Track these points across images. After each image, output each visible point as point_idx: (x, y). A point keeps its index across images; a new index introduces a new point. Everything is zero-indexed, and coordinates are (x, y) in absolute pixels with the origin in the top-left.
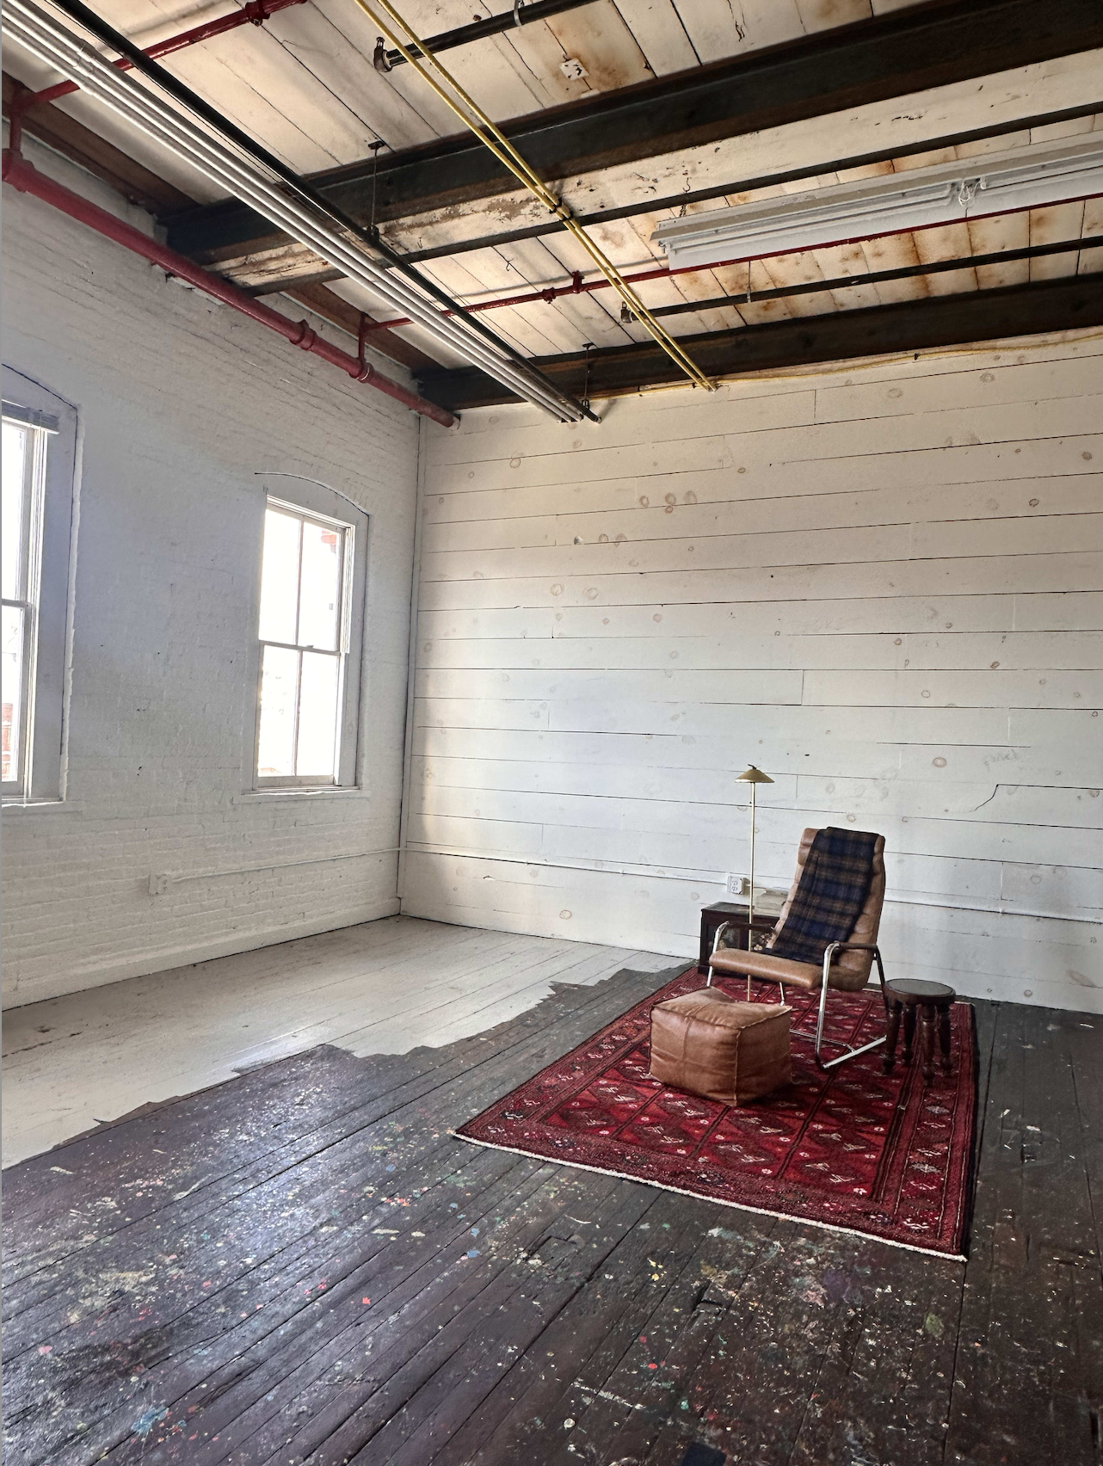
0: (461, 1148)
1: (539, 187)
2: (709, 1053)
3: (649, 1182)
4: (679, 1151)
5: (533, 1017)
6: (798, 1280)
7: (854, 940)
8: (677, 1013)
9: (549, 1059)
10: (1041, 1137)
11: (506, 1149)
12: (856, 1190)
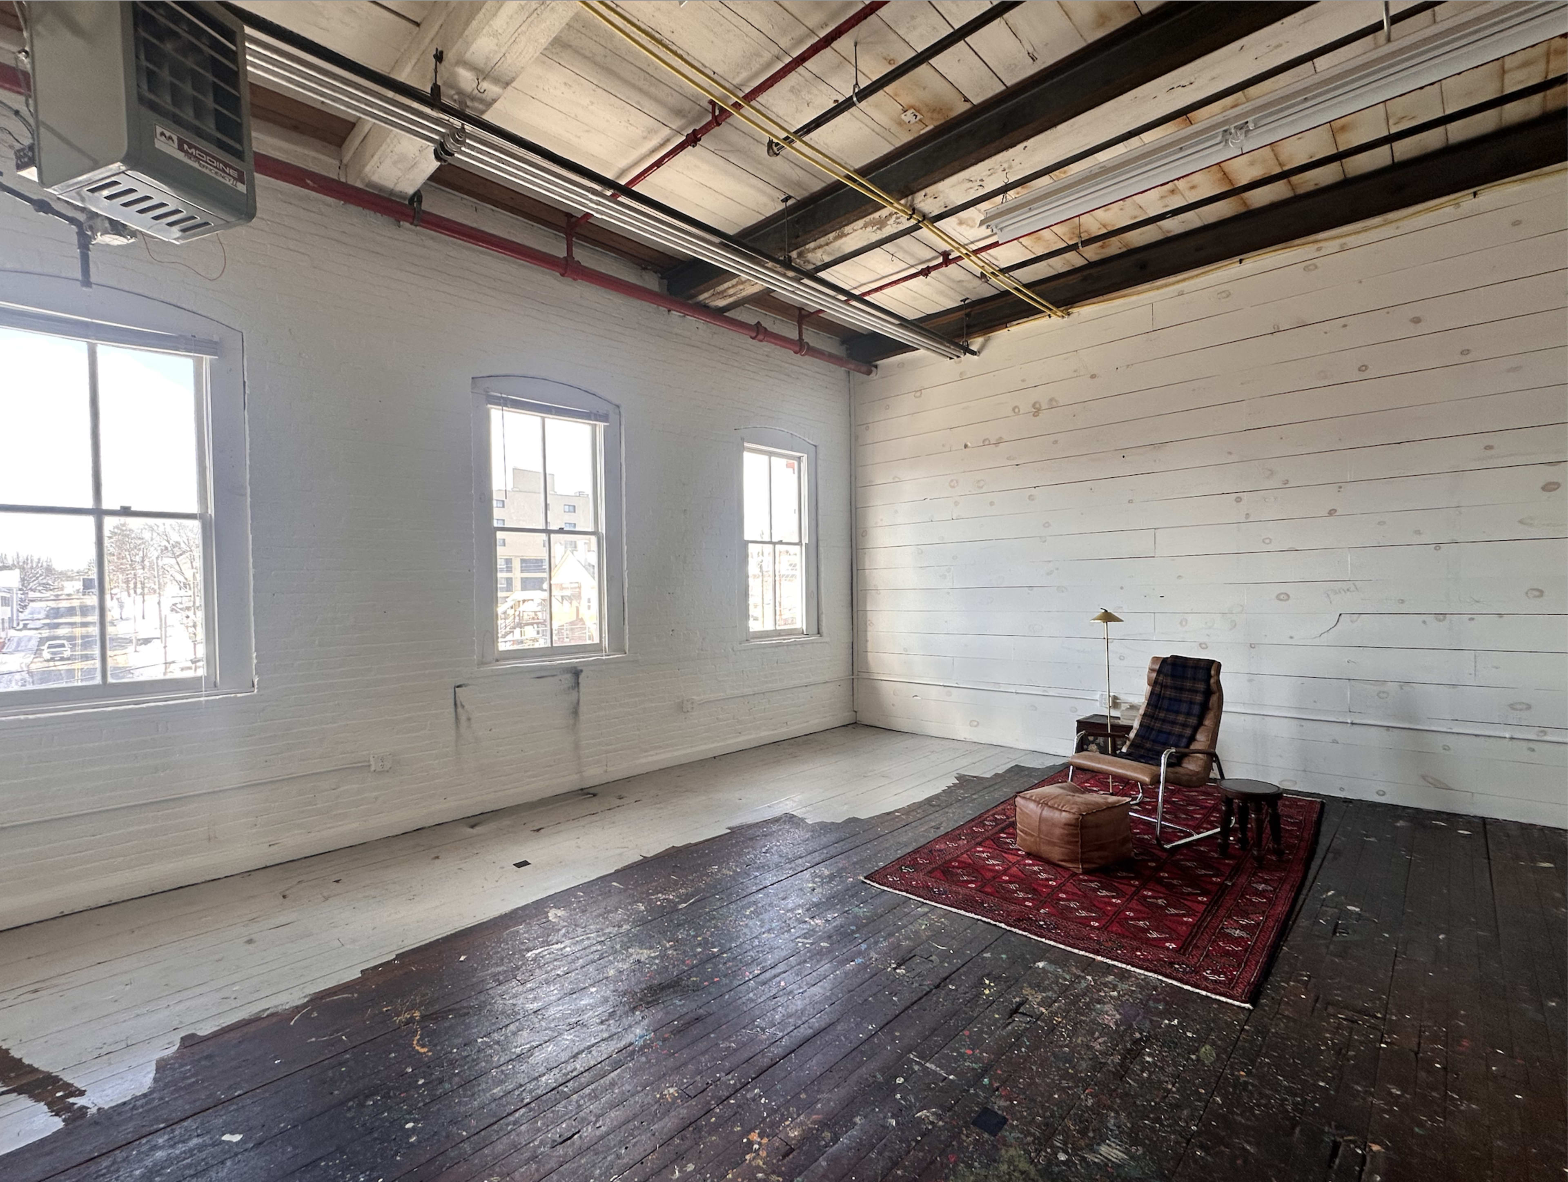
0: (866, 889)
1: (896, 205)
2: (1058, 831)
3: (997, 924)
4: (1027, 903)
5: (939, 799)
6: (1099, 1006)
7: (1195, 746)
8: (1035, 801)
9: (942, 831)
10: (1359, 917)
11: (897, 892)
12: (1167, 944)
